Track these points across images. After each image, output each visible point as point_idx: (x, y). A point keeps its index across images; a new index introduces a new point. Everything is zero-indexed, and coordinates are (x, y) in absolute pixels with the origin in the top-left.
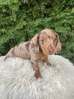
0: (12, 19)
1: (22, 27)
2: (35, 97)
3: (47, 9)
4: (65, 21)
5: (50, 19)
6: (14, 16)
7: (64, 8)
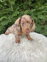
0: (10, 10)
1: (16, 15)
2: (26, 60)
3: (32, 4)
4: (44, 11)
5: (34, 10)
6: (12, 8)
7: (44, 3)
